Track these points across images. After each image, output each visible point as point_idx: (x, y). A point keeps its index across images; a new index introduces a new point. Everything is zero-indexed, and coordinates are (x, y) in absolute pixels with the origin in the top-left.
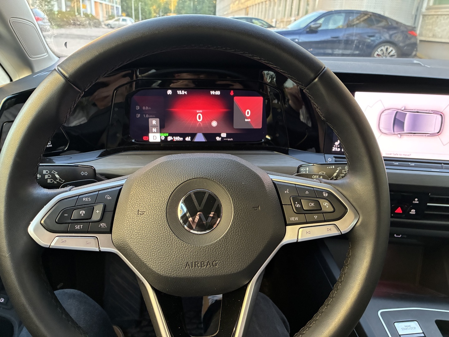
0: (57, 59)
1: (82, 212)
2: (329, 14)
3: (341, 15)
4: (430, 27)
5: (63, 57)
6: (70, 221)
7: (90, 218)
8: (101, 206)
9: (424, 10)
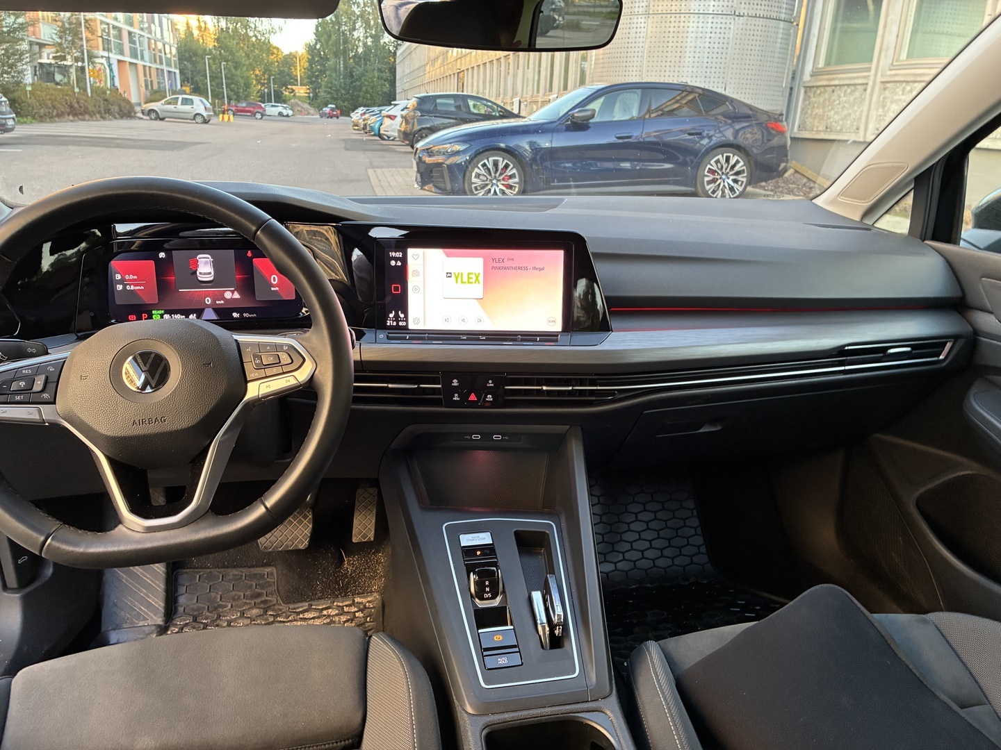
0: (8, 210)
1: (22, 384)
2: (611, 92)
3: (635, 92)
4: (820, 111)
5: (18, 207)
6: (8, 392)
7: (30, 388)
8: (43, 377)
9: (807, 77)
